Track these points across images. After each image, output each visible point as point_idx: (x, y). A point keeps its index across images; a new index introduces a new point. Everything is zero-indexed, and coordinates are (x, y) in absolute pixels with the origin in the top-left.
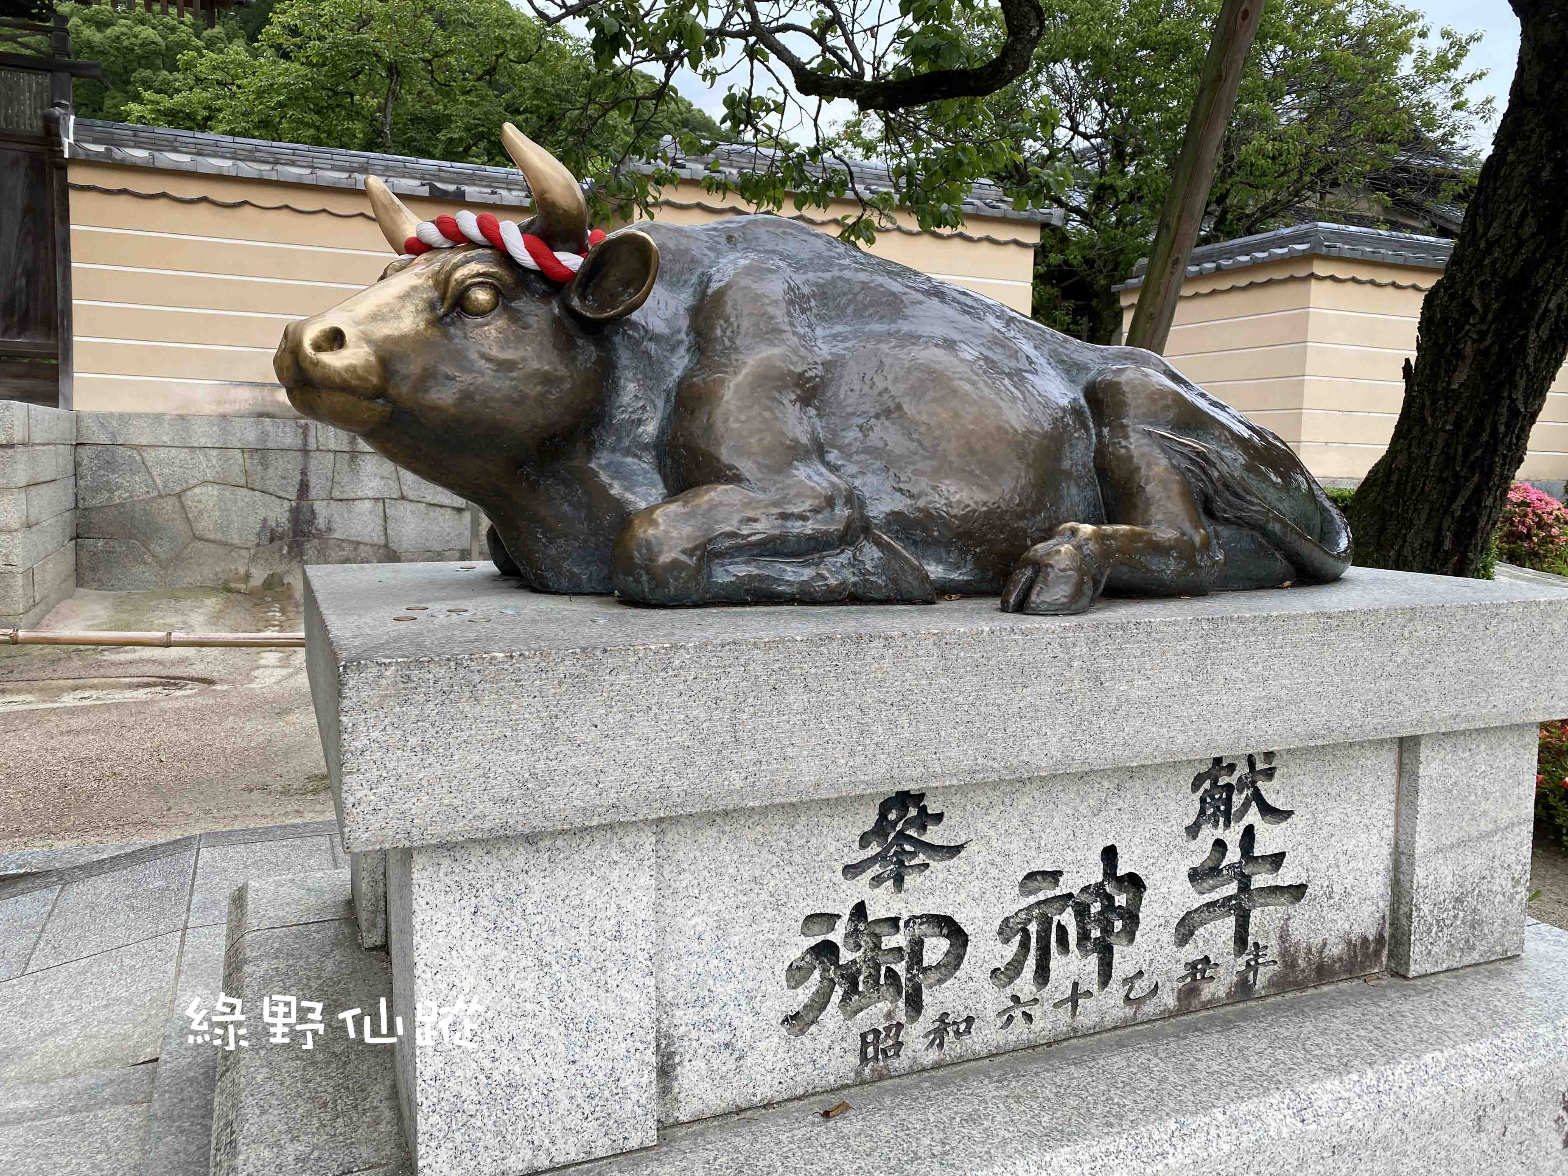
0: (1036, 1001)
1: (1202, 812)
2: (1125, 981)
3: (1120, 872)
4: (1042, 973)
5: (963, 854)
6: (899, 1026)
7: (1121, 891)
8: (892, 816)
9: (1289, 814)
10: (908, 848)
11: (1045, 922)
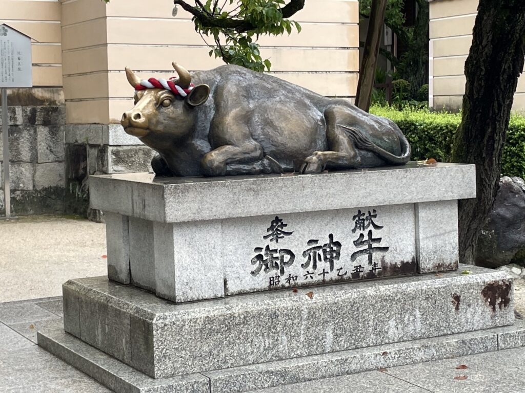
0: (313, 273)
1: (356, 226)
2: (338, 270)
3: (334, 241)
4: (315, 266)
5: (292, 234)
6: (279, 277)
7: (335, 246)
8: (275, 224)
9: (382, 227)
10: (279, 232)
11: (315, 253)
